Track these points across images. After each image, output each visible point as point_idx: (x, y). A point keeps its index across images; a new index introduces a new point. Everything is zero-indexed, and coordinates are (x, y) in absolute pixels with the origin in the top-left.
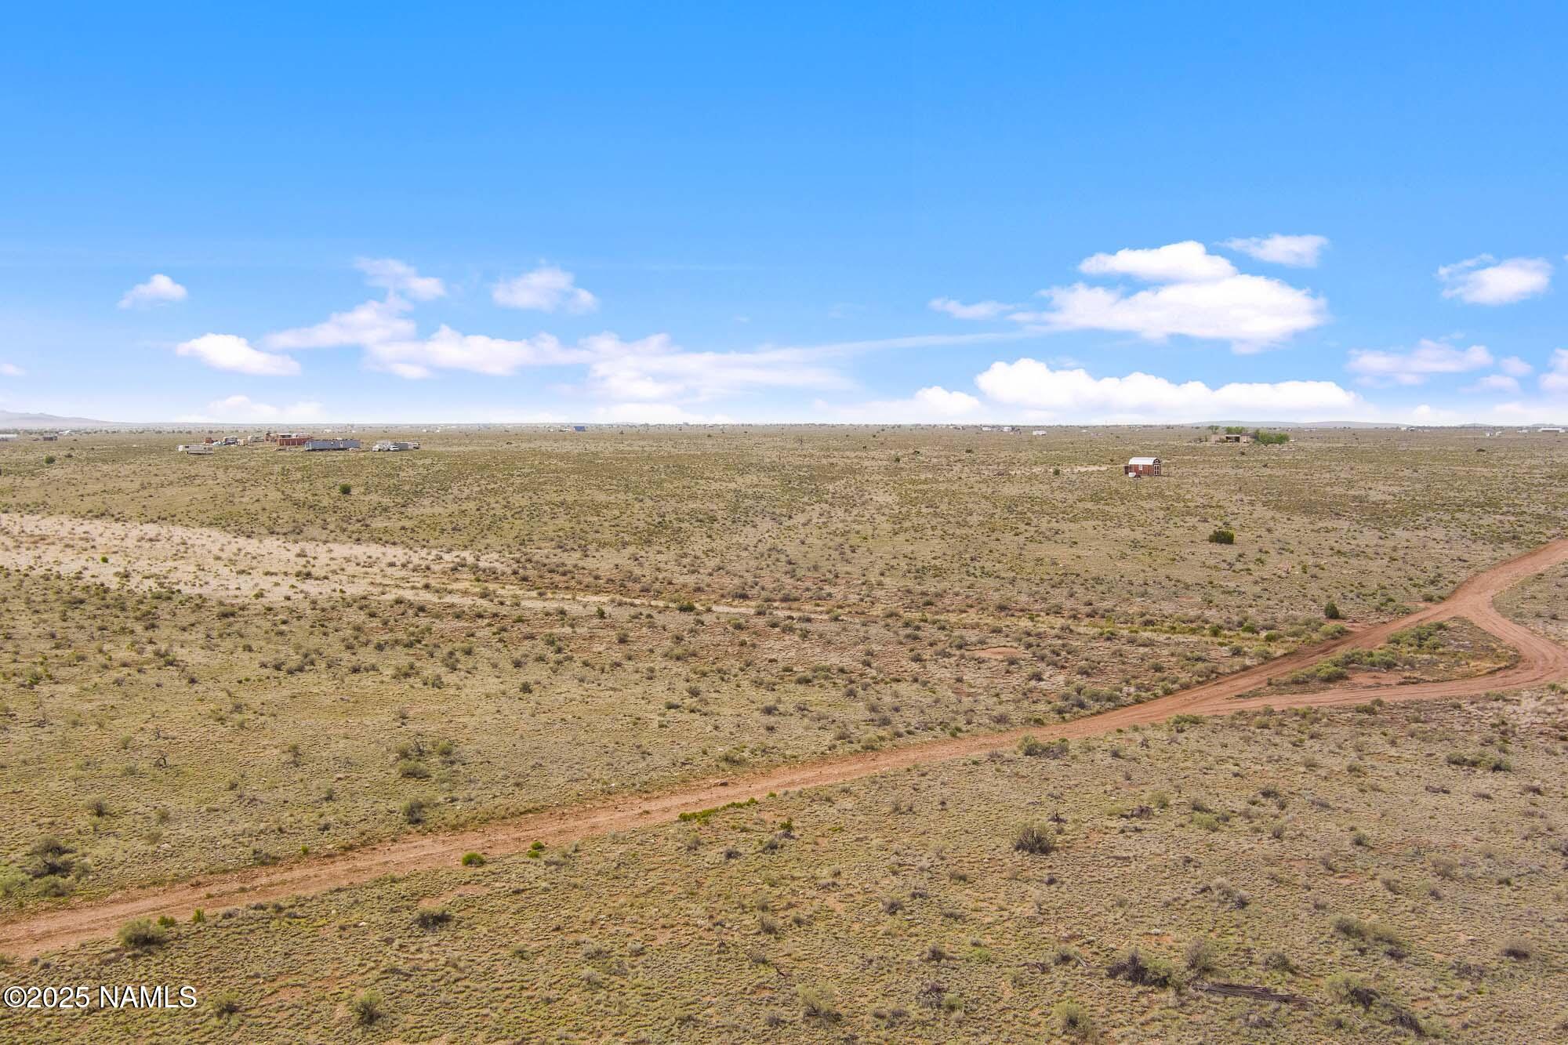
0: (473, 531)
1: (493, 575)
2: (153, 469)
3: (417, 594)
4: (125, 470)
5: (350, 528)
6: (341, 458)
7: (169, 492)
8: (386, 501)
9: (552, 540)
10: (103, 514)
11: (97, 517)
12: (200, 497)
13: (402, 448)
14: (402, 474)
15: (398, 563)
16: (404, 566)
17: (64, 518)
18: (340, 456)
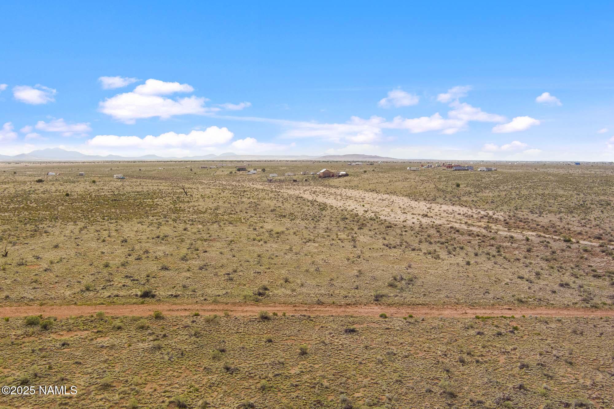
0: (499, 203)
1: (496, 221)
2: (396, 176)
3: (460, 226)
4: (386, 175)
5: (454, 199)
6: (463, 173)
7: (397, 184)
8: (472, 190)
9: (530, 209)
10: (373, 191)
11: (371, 191)
12: (406, 186)
13: (489, 170)
14: (483, 180)
15: (462, 214)
16: (463, 215)
17: (361, 192)
18: (463, 172)
